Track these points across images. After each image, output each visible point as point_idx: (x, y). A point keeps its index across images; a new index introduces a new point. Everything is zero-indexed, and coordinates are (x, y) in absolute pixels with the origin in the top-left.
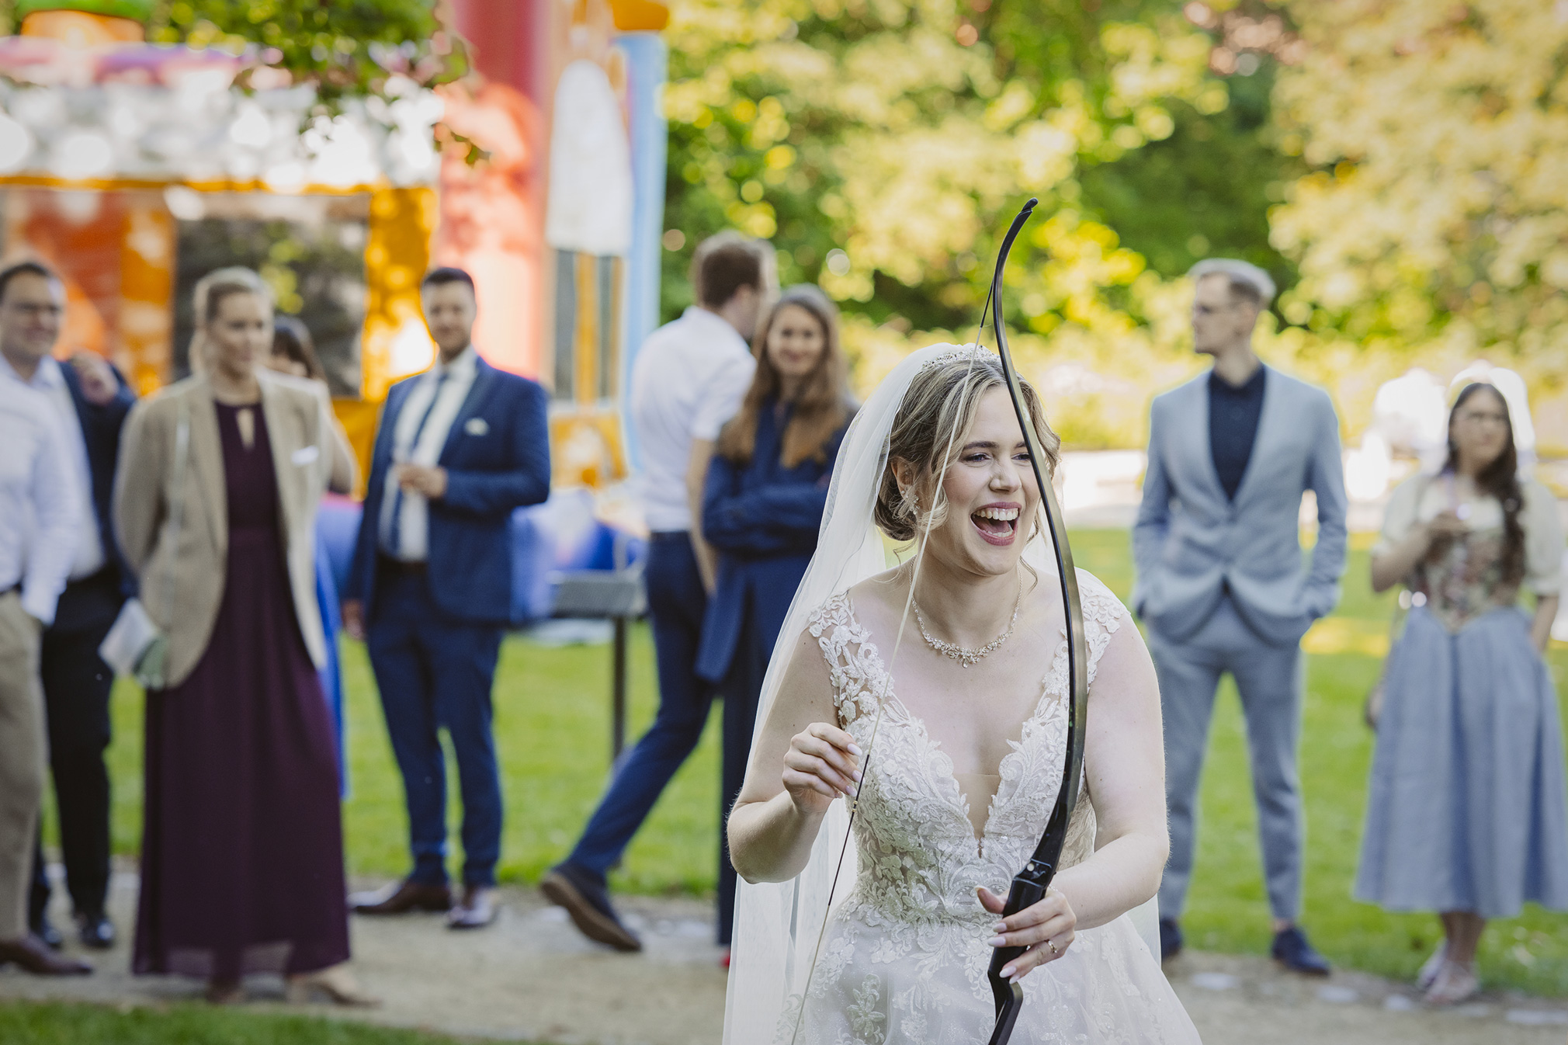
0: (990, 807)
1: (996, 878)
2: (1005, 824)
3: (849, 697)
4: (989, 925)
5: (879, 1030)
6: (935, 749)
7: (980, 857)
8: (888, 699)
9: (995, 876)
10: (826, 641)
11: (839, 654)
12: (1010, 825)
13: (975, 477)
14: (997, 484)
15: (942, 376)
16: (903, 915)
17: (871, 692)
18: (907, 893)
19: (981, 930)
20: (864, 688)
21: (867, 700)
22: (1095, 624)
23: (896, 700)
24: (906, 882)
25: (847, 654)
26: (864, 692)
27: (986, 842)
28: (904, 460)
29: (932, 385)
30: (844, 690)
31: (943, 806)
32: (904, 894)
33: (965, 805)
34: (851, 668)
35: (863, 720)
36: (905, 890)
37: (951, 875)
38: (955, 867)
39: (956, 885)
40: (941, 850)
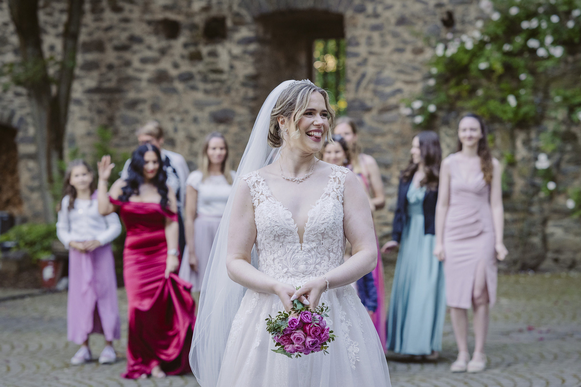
0: (305, 227)
1: (307, 258)
2: (311, 234)
3: (256, 198)
4: (305, 278)
6: (286, 210)
7: (301, 250)
8: (269, 196)
9: (307, 257)
10: (249, 180)
11: (253, 184)
12: (312, 235)
13: (308, 121)
14: (315, 123)
17: (264, 195)
19: (302, 279)
20: (262, 194)
21: (262, 197)
22: (340, 173)
23: (272, 197)
24: (274, 264)
25: (256, 184)
26: (262, 195)
27: (303, 245)
28: (282, 116)
30: (255, 196)
31: (289, 228)
32: (275, 269)
33: (296, 228)
34: (257, 189)
35: (261, 204)
37: (291, 257)
38: (292, 254)
39: (293, 261)
40: (288, 248)
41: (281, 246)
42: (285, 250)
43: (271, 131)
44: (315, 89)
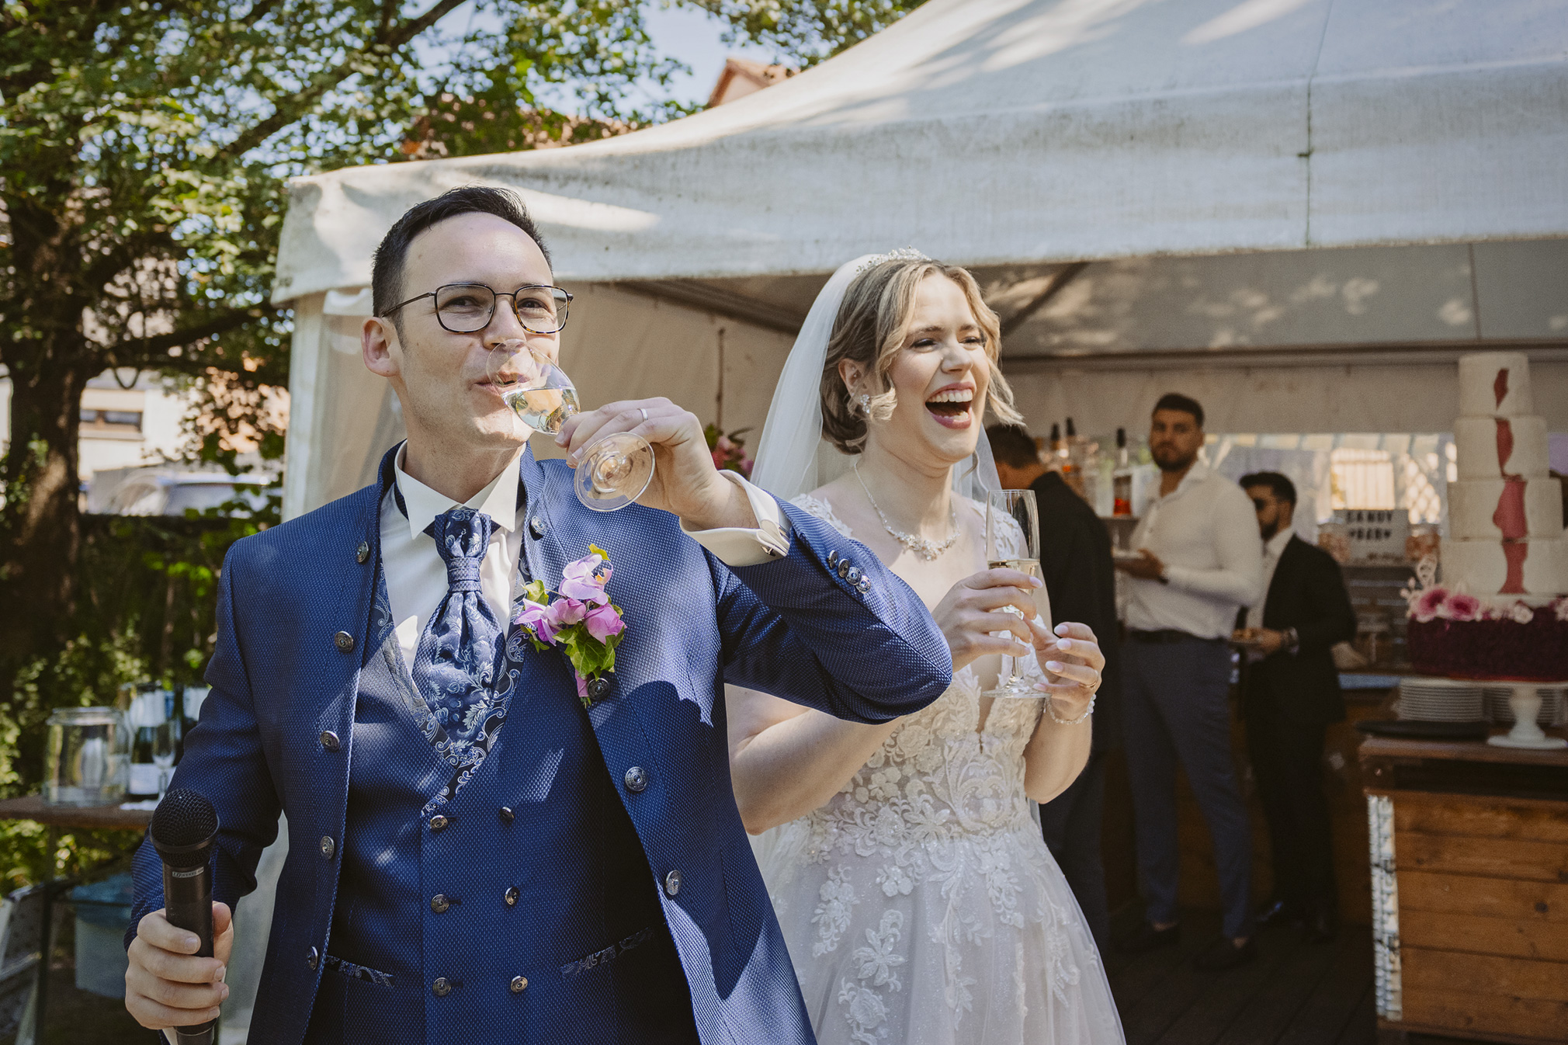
1: (995, 778)
4: (994, 837)
5: (895, 977)
7: (982, 754)
9: (995, 773)
13: (926, 361)
14: (949, 365)
15: (877, 275)
16: (906, 835)
18: (910, 808)
24: (905, 797)
28: (851, 361)
29: (868, 283)
32: (905, 811)
33: (977, 689)
36: (905, 807)
37: (959, 775)
38: (961, 767)
39: (963, 786)
40: (950, 749)
41: (929, 741)
42: (942, 754)
43: (831, 409)
44: (930, 268)
